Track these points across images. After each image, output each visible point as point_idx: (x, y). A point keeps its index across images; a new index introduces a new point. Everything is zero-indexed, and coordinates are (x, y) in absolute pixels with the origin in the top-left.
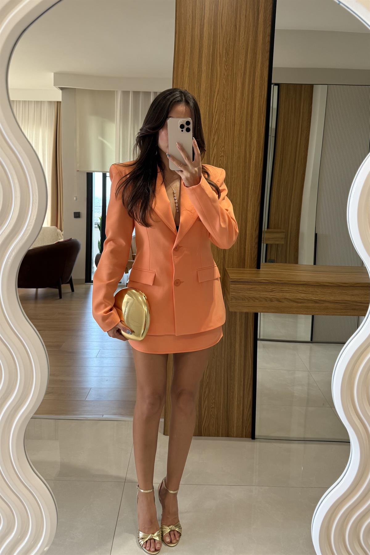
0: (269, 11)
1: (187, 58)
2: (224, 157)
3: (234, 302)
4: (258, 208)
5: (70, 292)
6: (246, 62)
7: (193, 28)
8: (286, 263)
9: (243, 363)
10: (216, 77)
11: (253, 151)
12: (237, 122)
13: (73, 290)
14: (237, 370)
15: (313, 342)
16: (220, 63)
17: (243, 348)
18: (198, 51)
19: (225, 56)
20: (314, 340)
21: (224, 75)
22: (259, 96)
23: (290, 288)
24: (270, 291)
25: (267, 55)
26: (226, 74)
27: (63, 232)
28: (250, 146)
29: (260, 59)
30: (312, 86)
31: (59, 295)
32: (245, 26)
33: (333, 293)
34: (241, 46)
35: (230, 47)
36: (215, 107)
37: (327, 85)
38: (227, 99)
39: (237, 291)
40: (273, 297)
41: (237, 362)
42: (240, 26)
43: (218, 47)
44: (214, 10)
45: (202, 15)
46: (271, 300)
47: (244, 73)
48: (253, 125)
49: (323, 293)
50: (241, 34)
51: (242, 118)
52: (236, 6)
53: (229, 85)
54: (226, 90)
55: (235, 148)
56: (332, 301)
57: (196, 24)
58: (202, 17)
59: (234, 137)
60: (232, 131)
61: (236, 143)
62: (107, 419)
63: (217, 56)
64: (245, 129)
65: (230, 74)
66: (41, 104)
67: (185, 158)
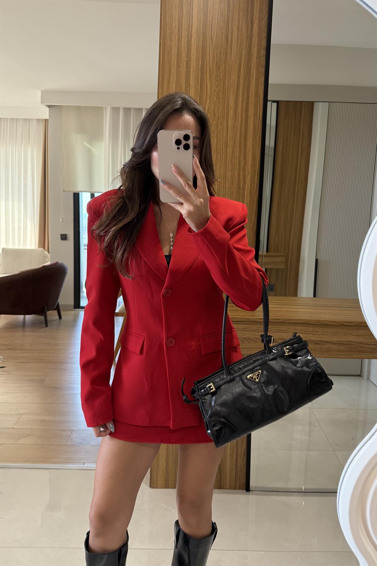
0: (264, 21)
1: (173, 71)
4: (253, 238)
5: (56, 320)
6: (239, 77)
7: (179, 40)
8: (285, 295)
10: (205, 93)
11: (248, 175)
12: (230, 143)
13: (60, 318)
16: (210, 79)
18: (185, 64)
19: (216, 71)
21: (215, 91)
22: (254, 115)
23: (288, 327)
25: (263, 70)
26: (216, 90)
27: (50, 254)
28: (244, 170)
29: (255, 74)
30: (312, 103)
31: (44, 323)
32: (238, 39)
33: (337, 333)
34: (233, 60)
35: (222, 61)
37: (328, 103)
38: (218, 118)
42: (232, 38)
43: (208, 59)
44: (203, 20)
45: (189, 25)
47: (238, 90)
48: (248, 147)
49: (325, 333)
50: (233, 46)
51: (235, 139)
52: (227, 15)
53: (221, 103)
54: (217, 109)
55: (228, 172)
56: (335, 342)
57: (183, 35)
58: (190, 28)
59: (226, 160)
60: (224, 154)
61: (228, 166)
62: (88, 468)
63: (206, 70)
64: (238, 152)
65: (222, 90)
66: (29, 121)
67: (185, 185)
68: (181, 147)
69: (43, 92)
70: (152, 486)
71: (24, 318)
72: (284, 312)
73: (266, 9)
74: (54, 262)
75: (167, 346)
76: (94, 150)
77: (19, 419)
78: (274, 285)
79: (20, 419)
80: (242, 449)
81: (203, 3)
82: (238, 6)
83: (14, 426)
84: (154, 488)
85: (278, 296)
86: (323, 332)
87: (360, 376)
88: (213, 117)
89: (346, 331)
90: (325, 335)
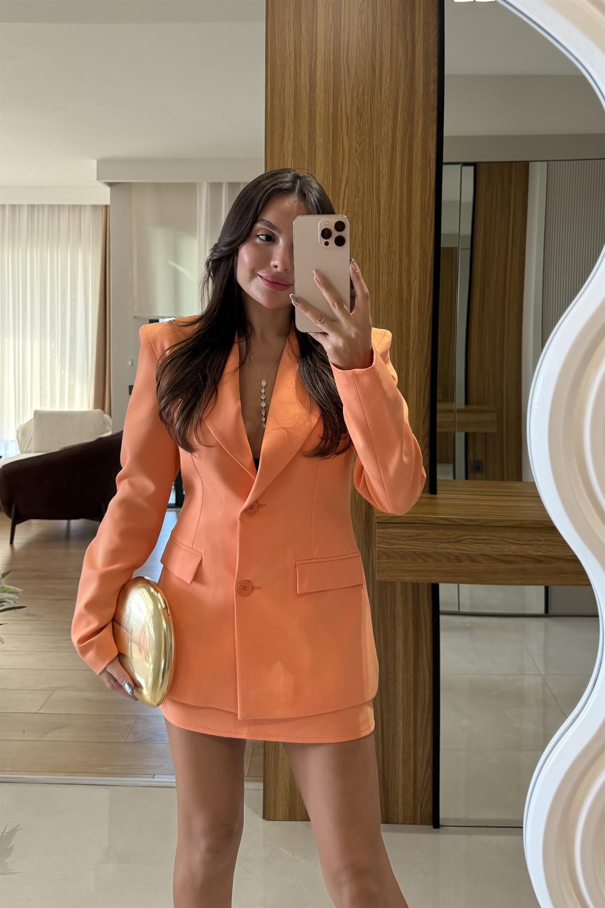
0: (432, 40)
1: (289, 122)
3: (384, 562)
6: (394, 128)
7: (297, 74)
9: (412, 679)
10: (341, 154)
11: (414, 281)
12: (384, 231)
14: (401, 693)
15: (548, 615)
16: (348, 132)
17: (411, 648)
18: (307, 111)
19: (357, 120)
20: (551, 612)
21: (356, 151)
22: (422, 186)
23: (491, 534)
24: (455, 542)
25: (434, 115)
26: (359, 150)
27: (112, 418)
28: (409, 272)
29: (421, 120)
30: (525, 165)
32: (391, 68)
34: (384, 102)
35: (366, 104)
37: (546, 163)
38: (364, 194)
39: (390, 541)
40: (460, 553)
41: (401, 677)
42: (381, 68)
43: (343, 102)
44: (334, 42)
45: (312, 50)
46: (458, 559)
47: (393, 148)
48: (413, 237)
50: (384, 80)
51: (392, 225)
52: (372, 34)
53: (366, 169)
54: (361, 179)
55: (382, 277)
57: (303, 66)
58: (313, 54)
59: (379, 257)
60: (375, 247)
61: (382, 268)
62: (161, 784)
63: (341, 120)
64: (398, 245)
65: (367, 150)
66: (80, 209)
67: (333, 305)
68: (331, 241)
69: (99, 162)
70: (266, 816)
71: (68, 525)
72: (486, 507)
73: (434, 21)
77: (50, 697)
78: (481, 462)
80: (424, 750)
81: (333, 17)
82: (390, 18)
83: (39, 710)
84: (270, 820)
85: (488, 480)
86: (547, 540)
88: (356, 192)
90: (552, 545)
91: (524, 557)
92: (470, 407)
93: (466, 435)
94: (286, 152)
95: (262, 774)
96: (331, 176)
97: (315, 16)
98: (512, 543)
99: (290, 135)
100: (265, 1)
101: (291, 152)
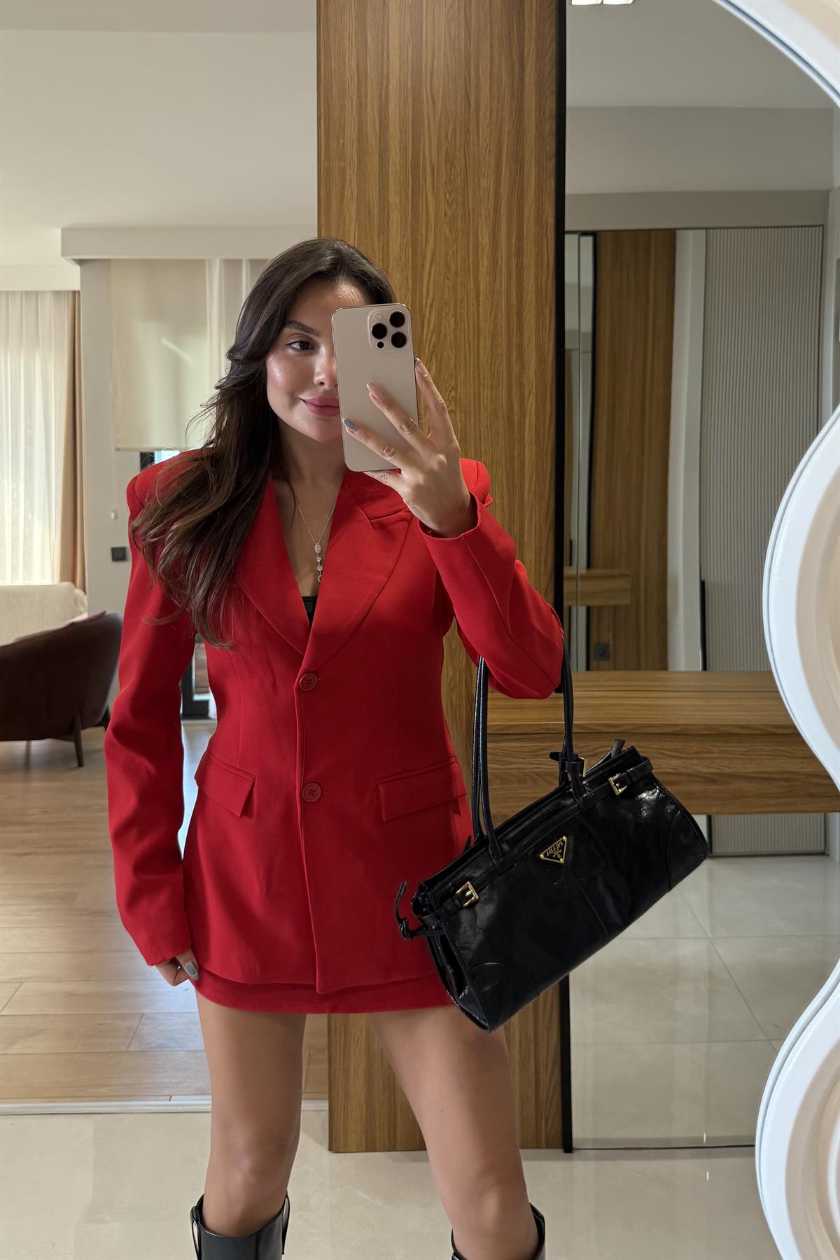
0: (548, 58)
1: (351, 173)
2: (455, 414)
3: (499, 789)
6: (498, 183)
7: (361, 106)
8: (639, 669)
10: (424, 219)
11: (529, 396)
12: (485, 327)
15: (713, 855)
16: (433, 187)
18: (376, 158)
19: (446, 171)
20: (717, 850)
21: (446, 214)
22: (536, 263)
25: (551, 165)
26: (449, 213)
27: (87, 595)
28: (521, 384)
29: (533, 174)
30: (672, 233)
31: (75, 757)
32: (491, 98)
33: (754, 753)
34: (482, 146)
35: (458, 149)
36: (428, 294)
37: (704, 231)
38: (456, 274)
39: (504, 759)
42: (478, 98)
43: (427, 145)
44: (412, 61)
45: (382, 73)
47: (497, 210)
48: (526, 335)
49: (729, 756)
50: (481, 115)
51: (496, 316)
52: (465, 51)
53: (460, 240)
54: (453, 253)
55: (484, 391)
56: (751, 775)
57: (369, 95)
58: (383, 79)
59: (478, 364)
60: (474, 350)
61: (484, 378)
62: (180, 1109)
63: (424, 170)
64: (505, 346)
65: (460, 212)
66: (37, 296)
67: (401, 428)
68: (387, 341)
69: (65, 231)
70: (334, 1147)
71: (28, 748)
73: (551, 31)
74: (97, 612)
75: (304, 803)
76: (185, 356)
77: (15, 992)
78: (608, 645)
79: (17, 993)
80: (548, 1046)
82: (489, 28)
83: (1, 1011)
84: (339, 1152)
85: (620, 670)
86: (724, 751)
87: (823, 854)
88: (445, 272)
89: (775, 747)
90: (729, 759)
91: (690, 775)
92: (594, 572)
93: (589, 609)
94: (347, 217)
95: (326, 1089)
96: (410, 250)
97: (386, 24)
98: (673, 757)
99: (352, 193)
100: (316, 1)
101: (354, 217)
